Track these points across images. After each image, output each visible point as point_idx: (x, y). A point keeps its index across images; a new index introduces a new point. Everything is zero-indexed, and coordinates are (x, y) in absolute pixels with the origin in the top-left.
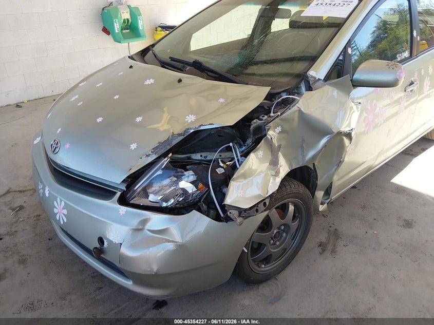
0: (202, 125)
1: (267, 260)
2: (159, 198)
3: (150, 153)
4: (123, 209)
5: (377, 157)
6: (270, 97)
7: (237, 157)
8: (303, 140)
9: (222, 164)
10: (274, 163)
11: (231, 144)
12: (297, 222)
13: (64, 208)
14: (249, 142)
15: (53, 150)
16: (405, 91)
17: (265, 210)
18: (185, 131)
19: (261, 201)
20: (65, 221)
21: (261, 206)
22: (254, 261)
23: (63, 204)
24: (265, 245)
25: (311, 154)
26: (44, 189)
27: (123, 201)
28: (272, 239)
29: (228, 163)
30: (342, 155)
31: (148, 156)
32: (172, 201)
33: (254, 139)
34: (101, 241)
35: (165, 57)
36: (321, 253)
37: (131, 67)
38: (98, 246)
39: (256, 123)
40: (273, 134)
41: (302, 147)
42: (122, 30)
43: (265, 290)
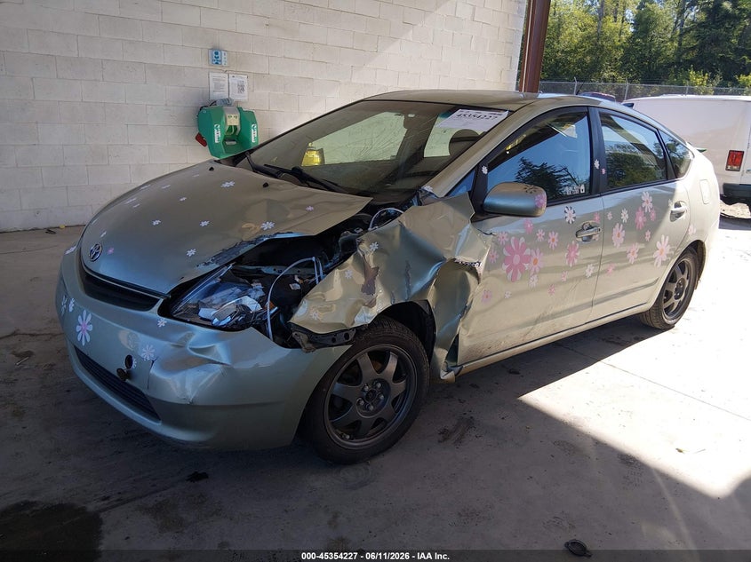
0: (278, 233)
1: (355, 429)
2: (212, 314)
3: (210, 261)
4: (163, 321)
5: (536, 321)
6: (370, 209)
7: (319, 274)
8: (408, 266)
9: (297, 280)
10: (369, 289)
11: (314, 259)
12: (402, 384)
13: (89, 323)
14: (336, 257)
15: (92, 256)
16: (577, 236)
17: (346, 344)
18: (257, 239)
19: (342, 331)
20: (88, 340)
21: (341, 338)
22: (335, 426)
23: (89, 318)
24: (351, 403)
25: (418, 286)
26: (67, 304)
27: (165, 311)
28: (363, 399)
29: (307, 280)
30: (467, 298)
31: (206, 264)
32: (229, 319)
33: (342, 255)
34: (129, 360)
35: (261, 164)
36: (439, 442)
37: (212, 169)
38: (124, 368)
39: (346, 235)
40: (367, 249)
41: (407, 275)
42: (225, 140)
43: (349, 474)
